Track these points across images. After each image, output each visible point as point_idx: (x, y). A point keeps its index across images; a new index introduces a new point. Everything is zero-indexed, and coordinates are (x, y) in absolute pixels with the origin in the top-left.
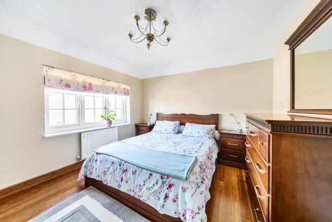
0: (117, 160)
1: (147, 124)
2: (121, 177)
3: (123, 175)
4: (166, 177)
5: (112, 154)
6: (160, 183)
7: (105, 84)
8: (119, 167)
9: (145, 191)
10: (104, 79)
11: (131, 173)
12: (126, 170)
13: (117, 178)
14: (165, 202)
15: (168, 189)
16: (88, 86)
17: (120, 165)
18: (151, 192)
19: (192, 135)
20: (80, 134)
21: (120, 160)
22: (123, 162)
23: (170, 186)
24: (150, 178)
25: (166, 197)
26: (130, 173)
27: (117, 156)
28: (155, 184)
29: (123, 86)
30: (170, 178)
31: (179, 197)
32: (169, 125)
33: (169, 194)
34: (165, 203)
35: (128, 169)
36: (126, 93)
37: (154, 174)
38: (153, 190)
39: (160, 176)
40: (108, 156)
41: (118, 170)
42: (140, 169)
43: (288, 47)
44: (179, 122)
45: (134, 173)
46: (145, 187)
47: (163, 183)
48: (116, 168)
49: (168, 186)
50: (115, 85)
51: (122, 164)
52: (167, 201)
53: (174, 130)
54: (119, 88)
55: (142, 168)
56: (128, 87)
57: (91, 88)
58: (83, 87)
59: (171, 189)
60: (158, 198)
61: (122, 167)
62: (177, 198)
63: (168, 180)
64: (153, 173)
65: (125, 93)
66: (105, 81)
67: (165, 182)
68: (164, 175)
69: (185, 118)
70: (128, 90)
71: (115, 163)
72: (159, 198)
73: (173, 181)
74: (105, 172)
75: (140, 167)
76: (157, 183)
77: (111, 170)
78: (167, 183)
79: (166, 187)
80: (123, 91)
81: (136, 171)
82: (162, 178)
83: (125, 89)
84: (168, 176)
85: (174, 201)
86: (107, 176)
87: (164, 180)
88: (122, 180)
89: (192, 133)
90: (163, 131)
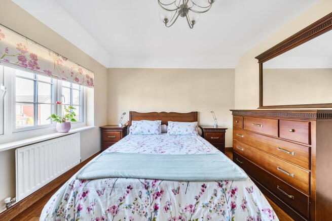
0: (137, 180)
1: (118, 125)
2: (153, 205)
3: (158, 201)
4: (224, 183)
5: (121, 174)
6: (220, 193)
7: (60, 63)
8: (144, 191)
9: (201, 210)
10: (58, 55)
11: (172, 194)
12: (161, 192)
13: (146, 210)
14: (233, 213)
15: (232, 196)
16: (29, 59)
17: (147, 188)
18: (211, 209)
19: (180, 133)
20: (12, 153)
21: (143, 181)
22: (151, 182)
23: (233, 192)
24: (203, 191)
25: (233, 207)
26: (169, 195)
27: (134, 175)
28: (214, 196)
29: (85, 72)
30: (230, 183)
31: (247, 200)
32: (152, 126)
33: (235, 202)
34: (234, 215)
35: (164, 189)
36: (90, 83)
37: (208, 184)
38: (213, 206)
39: (217, 184)
40: (114, 180)
41: (145, 195)
42: (186, 184)
43: (257, 60)
44: (161, 121)
45: (176, 192)
46: (200, 204)
47: (224, 191)
48: (137, 195)
49: (230, 193)
50: (76, 69)
51: (151, 185)
52: (235, 211)
53: (158, 131)
54: (81, 73)
55: (188, 182)
56: (92, 76)
57: (36, 63)
58: (20, 59)
59: (235, 195)
60: (222, 212)
61: (150, 189)
62: (245, 203)
63: (229, 186)
64: (206, 183)
65: (88, 83)
66: (61, 58)
67: (226, 190)
68: (221, 181)
69: (166, 116)
70: (91, 79)
71: (134, 186)
72: (224, 211)
73: (234, 185)
74: (114, 207)
75: (183, 181)
76: (216, 195)
77: (128, 200)
78: (228, 190)
79: (228, 195)
80: (86, 79)
81: (179, 188)
82: (221, 186)
83: (88, 77)
84: (227, 181)
85: (244, 207)
86: (120, 213)
87: (224, 187)
88: (156, 208)
89: (180, 132)
90: (145, 132)
